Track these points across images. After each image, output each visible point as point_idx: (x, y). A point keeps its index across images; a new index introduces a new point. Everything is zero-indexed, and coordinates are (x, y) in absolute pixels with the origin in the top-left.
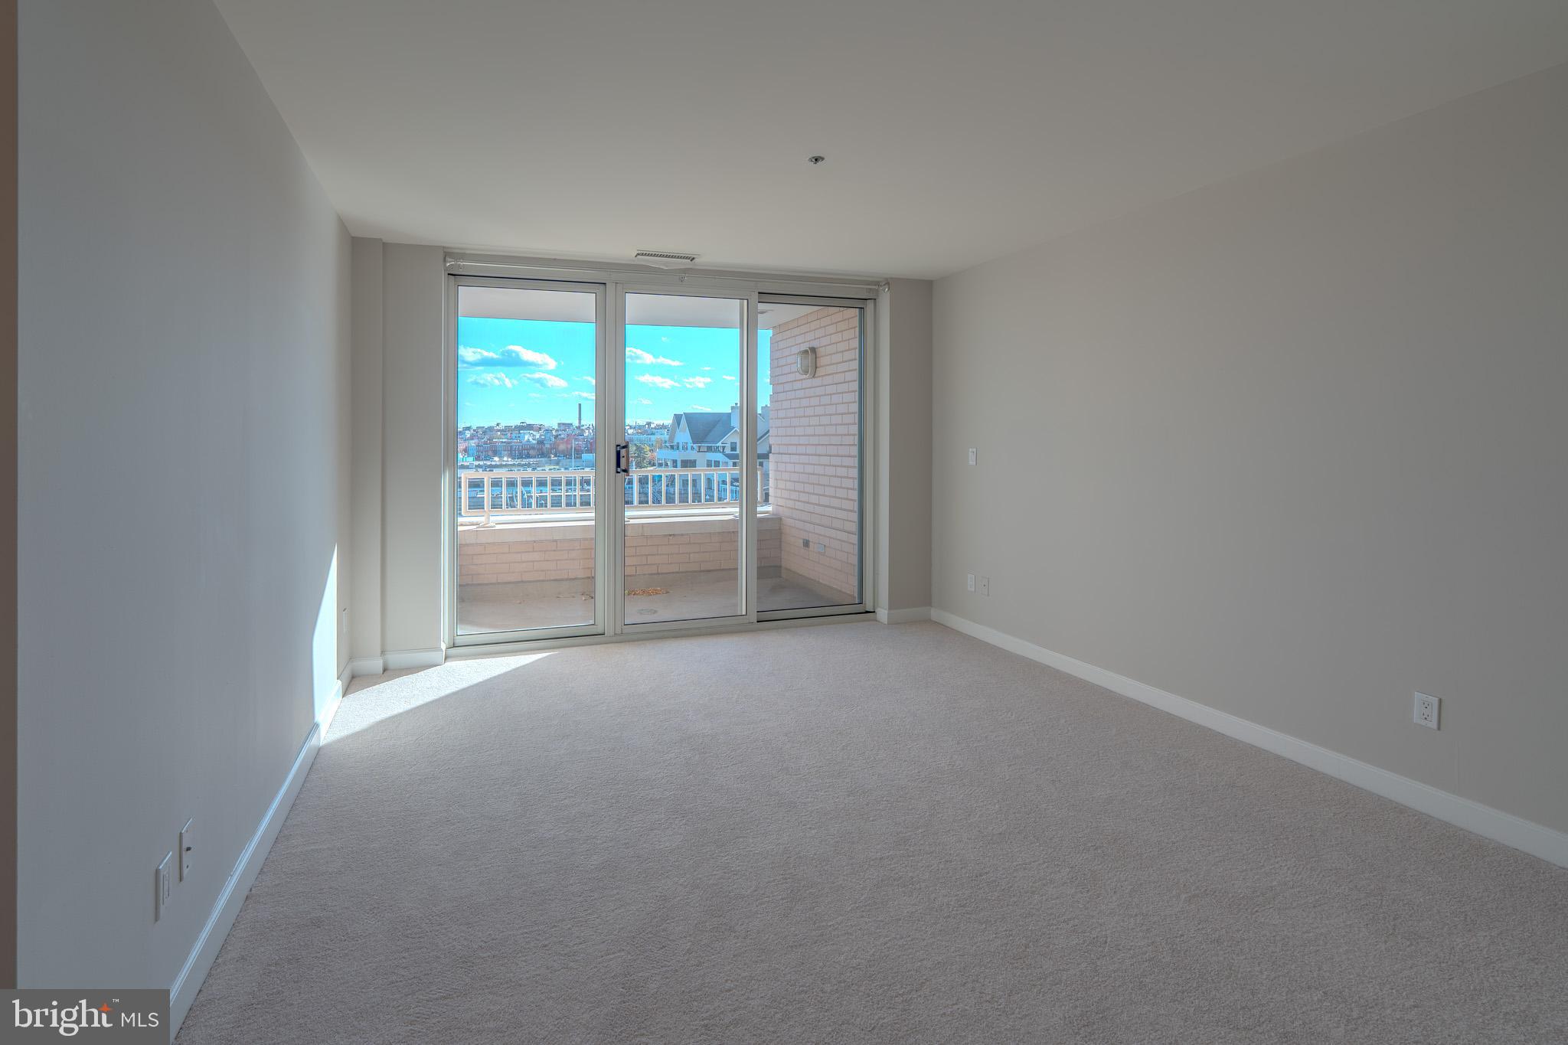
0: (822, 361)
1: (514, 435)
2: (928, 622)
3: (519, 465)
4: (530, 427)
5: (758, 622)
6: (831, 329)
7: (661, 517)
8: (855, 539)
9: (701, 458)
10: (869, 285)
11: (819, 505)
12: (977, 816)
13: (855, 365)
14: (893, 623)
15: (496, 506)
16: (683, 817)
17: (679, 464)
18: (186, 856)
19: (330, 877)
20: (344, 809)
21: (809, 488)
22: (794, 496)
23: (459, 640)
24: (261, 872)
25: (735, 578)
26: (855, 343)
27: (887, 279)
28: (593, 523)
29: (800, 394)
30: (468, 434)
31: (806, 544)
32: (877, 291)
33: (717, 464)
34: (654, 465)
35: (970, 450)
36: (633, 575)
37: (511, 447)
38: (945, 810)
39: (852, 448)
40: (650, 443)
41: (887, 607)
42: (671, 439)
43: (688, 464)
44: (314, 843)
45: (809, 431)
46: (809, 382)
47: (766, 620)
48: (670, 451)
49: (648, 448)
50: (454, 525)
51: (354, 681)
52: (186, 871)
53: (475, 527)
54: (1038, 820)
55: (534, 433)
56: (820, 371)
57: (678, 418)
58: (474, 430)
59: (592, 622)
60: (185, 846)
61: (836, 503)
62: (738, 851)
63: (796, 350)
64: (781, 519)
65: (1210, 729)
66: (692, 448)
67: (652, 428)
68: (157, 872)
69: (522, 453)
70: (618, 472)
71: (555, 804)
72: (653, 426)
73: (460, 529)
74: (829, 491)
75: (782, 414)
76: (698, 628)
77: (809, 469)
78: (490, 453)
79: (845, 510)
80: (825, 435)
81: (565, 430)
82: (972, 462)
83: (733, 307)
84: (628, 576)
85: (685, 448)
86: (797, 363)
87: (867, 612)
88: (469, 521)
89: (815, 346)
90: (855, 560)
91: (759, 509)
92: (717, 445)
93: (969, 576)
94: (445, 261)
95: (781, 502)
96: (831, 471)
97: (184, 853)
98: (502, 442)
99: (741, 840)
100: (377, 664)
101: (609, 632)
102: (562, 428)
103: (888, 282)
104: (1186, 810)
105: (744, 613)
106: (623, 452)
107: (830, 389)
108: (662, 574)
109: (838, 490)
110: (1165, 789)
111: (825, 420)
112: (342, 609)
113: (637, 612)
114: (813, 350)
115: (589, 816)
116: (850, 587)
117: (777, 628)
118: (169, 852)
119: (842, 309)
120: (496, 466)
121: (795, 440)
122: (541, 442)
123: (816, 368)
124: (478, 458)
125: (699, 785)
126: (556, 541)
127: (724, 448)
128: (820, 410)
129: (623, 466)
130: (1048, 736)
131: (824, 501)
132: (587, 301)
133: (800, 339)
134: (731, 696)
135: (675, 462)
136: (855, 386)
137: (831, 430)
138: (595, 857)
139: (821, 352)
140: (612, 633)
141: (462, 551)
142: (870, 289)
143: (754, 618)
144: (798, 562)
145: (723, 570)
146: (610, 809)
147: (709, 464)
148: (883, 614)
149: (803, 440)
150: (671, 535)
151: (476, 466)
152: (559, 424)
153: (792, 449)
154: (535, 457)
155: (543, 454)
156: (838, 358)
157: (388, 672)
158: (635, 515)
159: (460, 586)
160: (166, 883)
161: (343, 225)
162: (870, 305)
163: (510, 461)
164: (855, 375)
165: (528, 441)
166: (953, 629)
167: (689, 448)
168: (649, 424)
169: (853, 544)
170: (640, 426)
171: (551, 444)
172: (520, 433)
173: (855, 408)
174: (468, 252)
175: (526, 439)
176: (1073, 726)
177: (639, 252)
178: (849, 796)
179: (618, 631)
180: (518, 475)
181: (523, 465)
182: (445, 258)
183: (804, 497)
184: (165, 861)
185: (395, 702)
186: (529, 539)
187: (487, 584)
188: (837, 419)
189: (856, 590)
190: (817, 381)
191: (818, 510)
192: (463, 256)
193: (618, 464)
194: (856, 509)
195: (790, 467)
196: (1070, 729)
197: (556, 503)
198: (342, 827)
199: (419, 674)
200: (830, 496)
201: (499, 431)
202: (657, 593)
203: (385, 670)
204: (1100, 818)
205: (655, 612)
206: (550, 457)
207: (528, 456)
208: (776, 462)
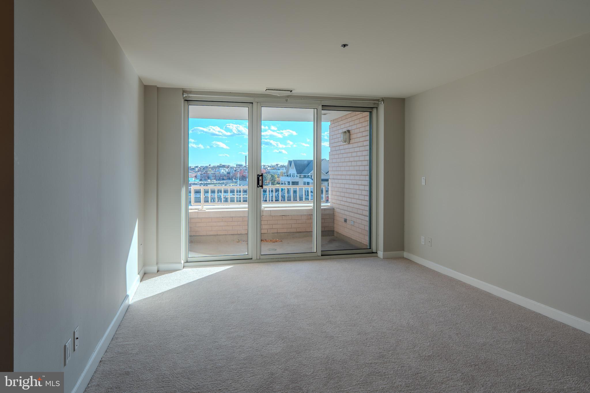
0: (353, 136)
1: (217, 170)
2: (403, 258)
3: (219, 183)
4: (224, 166)
5: (322, 256)
6: (357, 122)
7: (279, 207)
8: (367, 219)
9: (301, 181)
10: (374, 101)
11: (351, 203)
12: (419, 347)
13: (368, 138)
14: (385, 258)
15: (206, 201)
16: (283, 340)
17: (291, 183)
18: (76, 341)
19: (133, 356)
20: (139, 328)
21: (347, 195)
22: (340, 198)
23: (189, 260)
24: (106, 351)
25: (312, 236)
26: (368, 128)
27: (382, 98)
28: (247, 209)
29: (343, 151)
30: (197, 169)
31: (346, 221)
32: (378, 104)
33: (308, 183)
34: (279, 184)
35: (423, 178)
36: (266, 233)
37: (216, 175)
38: (403, 344)
39: (366, 176)
40: (278, 174)
41: (383, 251)
42: (287, 172)
43: (295, 183)
44: (127, 341)
45: (347, 168)
46: (347, 146)
47: (325, 255)
48: (287, 178)
49: (277, 176)
50: (187, 209)
51: (145, 275)
52: (76, 347)
53: (197, 210)
54: (448, 351)
55: (226, 169)
56: (352, 141)
57: (290, 162)
58: (199, 168)
59: (247, 253)
60: (76, 337)
61: (359, 202)
62: (306, 356)
63: (341, 131)
64: (334, 209)
65: (540, 314)
66: (297, 176)
67: (278, 167)
68: (65, 346)
69: (221, 178)
70: (258, 187)
71: (227, 331)
72: (279, 166)
73: (190, 211)
74: (356, 197)
75: (334, 161)
76: (294, 258)
77: (347, 186)
78: (206, 178)
79: (363, 205)
80: (354, 171)
81: (239, 168)
82: (423, 184)
83: (310, 113)
84: (262, 233)
85: (293, 176)
86: (341, 137)
87: (373, 253)
88: (194, 208)
89: (350, 130)
90: (367, 228)
91: (322, 204)
92: (308, 175)
93: (422, 237)
94: (183, 94)
95: (334, 201)
96: (357, 187)
97: (75, 340)
98: (212, 173)
99: (308, 351)
100: (155, 269)
101: (254, 258)
102: (238, 167)
103: (383, 100)
104: (523, 351)
105: (315, 251)
106: (260, 178)
107: (357, 149)
108: (280, 233)
109: (360, 196)
110: (513, 340)
111: (354, 164)
112: (140, 244)
113: (267, 249)
114: (349, 131)
115: (241, 337)
116: (365, 240)
117: (330, 259)
118: (70, 339)
119: (362, 112)
120: (209, 184)
121: (340, 173)
122: (229, 173)
123: (350, 139)
124: (201, 180)
125: (290, 326)
126: (232, 217)
127: (311, 176)
128: (352, 159)
129: (260, 184)
130: (457, 313)
131: (354, 201)
132: (244, 111)
133: (343, 126)
134: (307, 288)
135: (289, 182)
136: (368, 148)
137: (357, 168)
138: (243, 354)
139: (352, 132)
140: (255, 258)
141: (190, 220)
142: (374, 103)
143: (319, 253)
144: (342, 229)
145: (307, 232)
146: (251, 334)
147: (304, 184)
148: (381, 254)
149: (345, 173)
150: (284, 215)
151: (200, 184)
152: (237, 165)
153: (339, 177)
154: (226, 180)
155: (229, 179)
156: (360, 135)
157: (159, 272)
158: (266, 206)
159: (190, 236)
160: (68, 351)
161: (140, 80)
162: (375, 111)
163: (215, 181)
164: (368, 143)
165: (223, 172)
166: (414, 262)
167: (295, 176)
168: (277, 165)
169: (367, 221)
170: (273, 166)
171: (233, 174)
172: (219, 169)
173: (368, 158)
174: (193, 90)
175: (222, 171)
176: (470, 309)
177: (267, 89)
178: (358, 335)
179: (258, 258)
180: (216, 188)
181: (220, 184)
182: (183, 93)
183: (344, 199)
184: (68, 342)
185: (162, 285)
186: (220, 216)
187: (201, 236)
188: (359, 163)
189: (368, 242)
190: (350, 146)
191: (351, 205)
192: (191, 92)
193: (258, 183)
194: (368, 205)
195: (338, 185)
196: (468, 310)
197: (232, 201)
198: (138, 335)
199: (172, 273)
200: (357, 199)
201: (210, 168)
202: (277, 242)
203: (158, 271)
204: (479, 352)
205: (276, 250)
206: (232, 180)
207: (223, 179)
208: (332, 183)
